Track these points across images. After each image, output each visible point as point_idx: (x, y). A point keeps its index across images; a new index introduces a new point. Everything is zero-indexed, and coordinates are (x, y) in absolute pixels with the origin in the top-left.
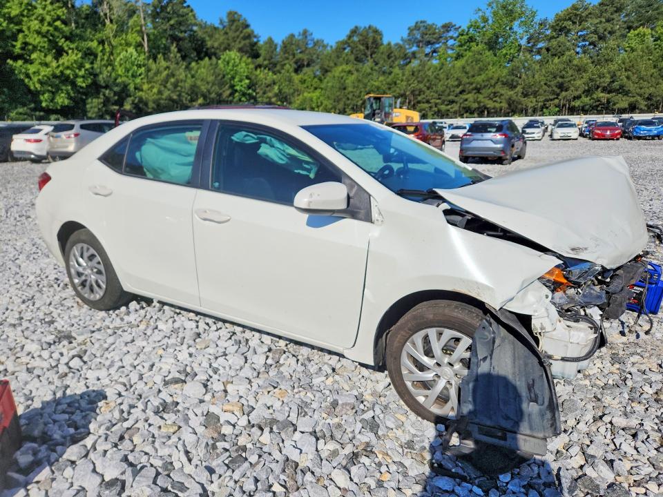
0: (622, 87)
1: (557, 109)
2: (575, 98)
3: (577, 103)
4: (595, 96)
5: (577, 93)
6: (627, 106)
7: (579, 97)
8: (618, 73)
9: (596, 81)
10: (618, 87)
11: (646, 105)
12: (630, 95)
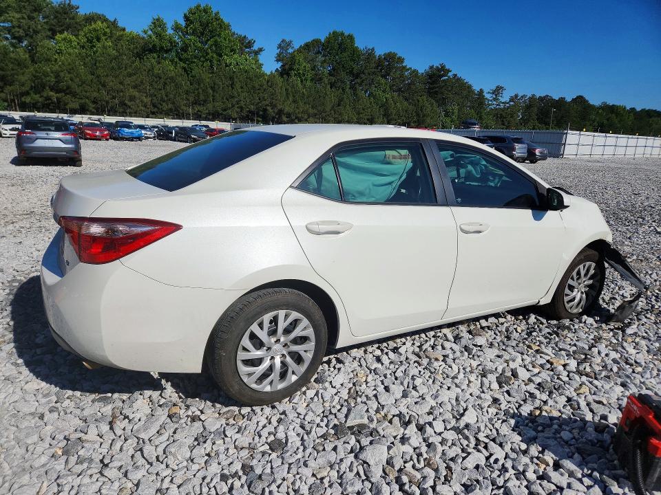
0: (68, 87)
1: (6, 104)
2: (23, 94)
3: (28, 100)
4: (45, 94)
5: (24, 89)
6: (78, 107)
7: (27, 93)
8: (62, 74)
9: (42, 79)
10: (65, 88)
11: (94, 108)
12: (78, 96)
